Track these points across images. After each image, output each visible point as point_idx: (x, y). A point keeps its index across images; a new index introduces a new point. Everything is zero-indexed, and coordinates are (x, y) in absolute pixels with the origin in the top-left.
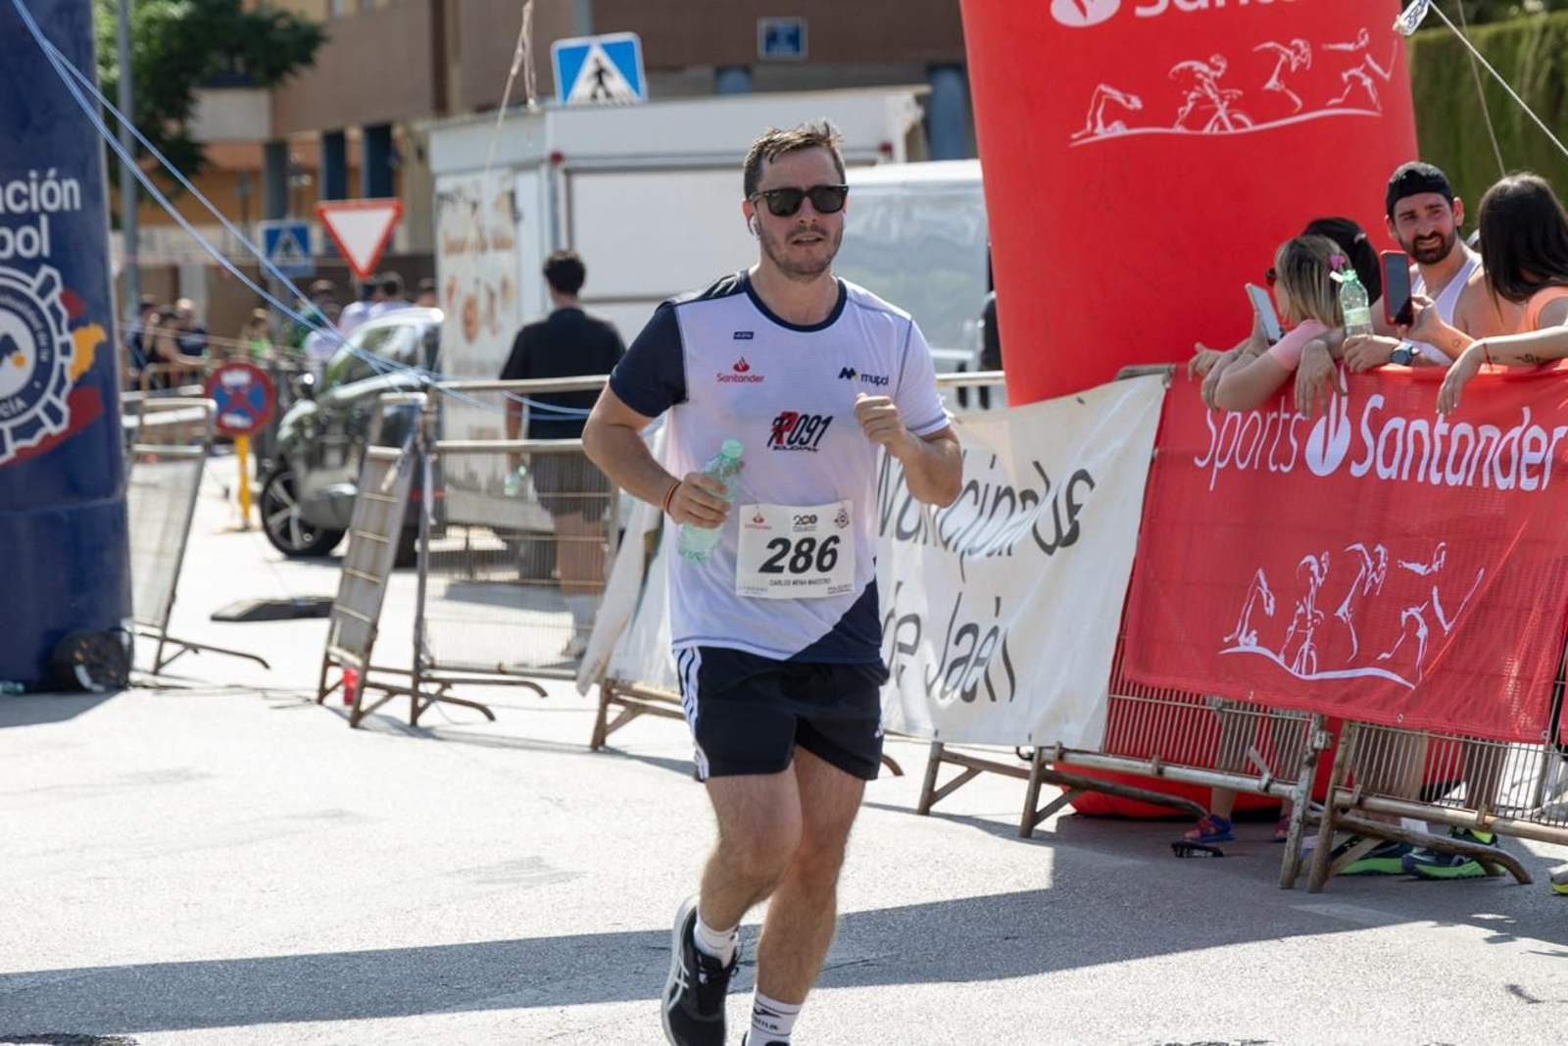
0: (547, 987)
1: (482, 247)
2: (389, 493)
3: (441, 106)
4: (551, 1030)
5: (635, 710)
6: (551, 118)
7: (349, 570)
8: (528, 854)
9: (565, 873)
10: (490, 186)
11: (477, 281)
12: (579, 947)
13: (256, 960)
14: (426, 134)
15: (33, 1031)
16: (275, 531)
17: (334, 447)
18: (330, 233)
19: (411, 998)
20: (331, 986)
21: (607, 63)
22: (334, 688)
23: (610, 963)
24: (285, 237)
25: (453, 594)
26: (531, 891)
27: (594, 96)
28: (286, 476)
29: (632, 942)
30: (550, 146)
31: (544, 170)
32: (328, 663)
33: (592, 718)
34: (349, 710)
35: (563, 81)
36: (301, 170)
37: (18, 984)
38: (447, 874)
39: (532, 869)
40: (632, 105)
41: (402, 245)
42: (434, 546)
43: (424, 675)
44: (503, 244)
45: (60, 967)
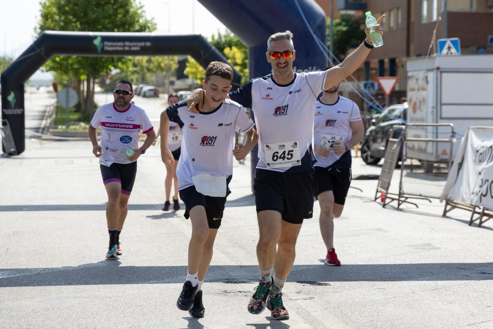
0: (433, 276)
1: (419, 90)
2: (394, 150)
3: (408, 54)
4: (434, 288)
5: (454, 207)
6: (437, 59)
7: (384, 169)
8: (427, 242)
9: (436, 248)
10: (421, 75)
11: (417, 98)
12: (440, 267)
13: (360, 265)
14: (406, 62)
15: (305, 280)
16: (365, 158)
17: (380, 138)
18: (379, 85)
19: (398, 277)
20: (378, 273)
21: (451, 45)
22: (379, 198)
23: (448, 271)
24: (369, 85)
25: (408, 175)
26: (428, 252)
27: (447, 53)
28: (367, 144)
29: (454, 266)
30: (436, 66)
31: (435, 71)
32: (377, 191)
33: (443, 209)
34: (382, 203)
35: (440, 49)
36: (373, 69)
37: (301, 268)
38: (407, 246)
39: (428, 246)
40: (457, 56)
41: (397, 88)
42: (405, 163)
43: (401, 195)
44: (424, 89)
45: (312, 264)
